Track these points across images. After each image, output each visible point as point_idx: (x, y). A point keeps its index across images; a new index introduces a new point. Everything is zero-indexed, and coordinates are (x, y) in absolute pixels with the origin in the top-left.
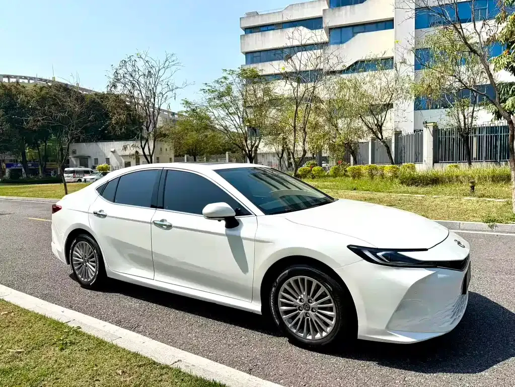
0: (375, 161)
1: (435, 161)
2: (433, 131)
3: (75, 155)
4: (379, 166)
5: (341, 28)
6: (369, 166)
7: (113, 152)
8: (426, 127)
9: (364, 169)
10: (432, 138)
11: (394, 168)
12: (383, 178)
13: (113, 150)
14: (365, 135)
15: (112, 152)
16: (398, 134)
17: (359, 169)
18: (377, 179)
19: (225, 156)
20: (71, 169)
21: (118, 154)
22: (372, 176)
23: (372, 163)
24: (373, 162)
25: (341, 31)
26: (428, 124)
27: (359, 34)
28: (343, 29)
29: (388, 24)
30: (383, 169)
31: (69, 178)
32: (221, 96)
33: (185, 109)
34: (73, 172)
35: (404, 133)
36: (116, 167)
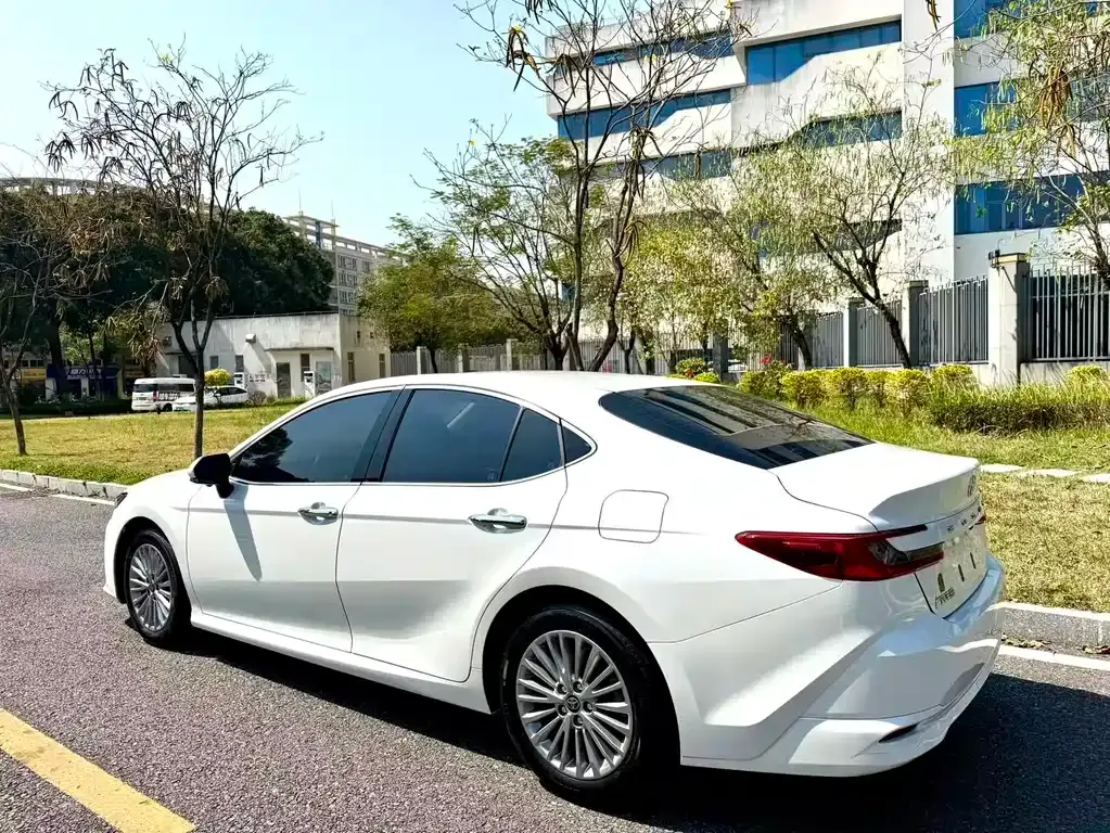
0: (860, 358)
1: (1026, 356)
2: (1016, 277)
3: (168, 350)
4: (868, 371)
5: (773, 44)
6: (844, 373)
7: (252, 342)
8: (997, 266)
9: (828, 378)
10: (1014, 295)
11: (914, 378)
12: (882, 406)
13: (250, 337)
14: (831, 290)
15: (247, 341)
16: (917, 289)
17: (815, 381)
18: (865, 407)
19: (505, 348)
20: (150, 381)
21: (261, 347)
22: (851, 399)
23: (850, 366)
24: (854, 362)
25: (774, 52)
26: (1000, 259)
27: (816, 58)
28: (778, 48)
29: (886, 30)
30: (881, 379)
31: (144, 402)
32: (484, 209)
33: (402, 241)
34: (154, 388)
35: (934, 285)
36: (257, 376)
